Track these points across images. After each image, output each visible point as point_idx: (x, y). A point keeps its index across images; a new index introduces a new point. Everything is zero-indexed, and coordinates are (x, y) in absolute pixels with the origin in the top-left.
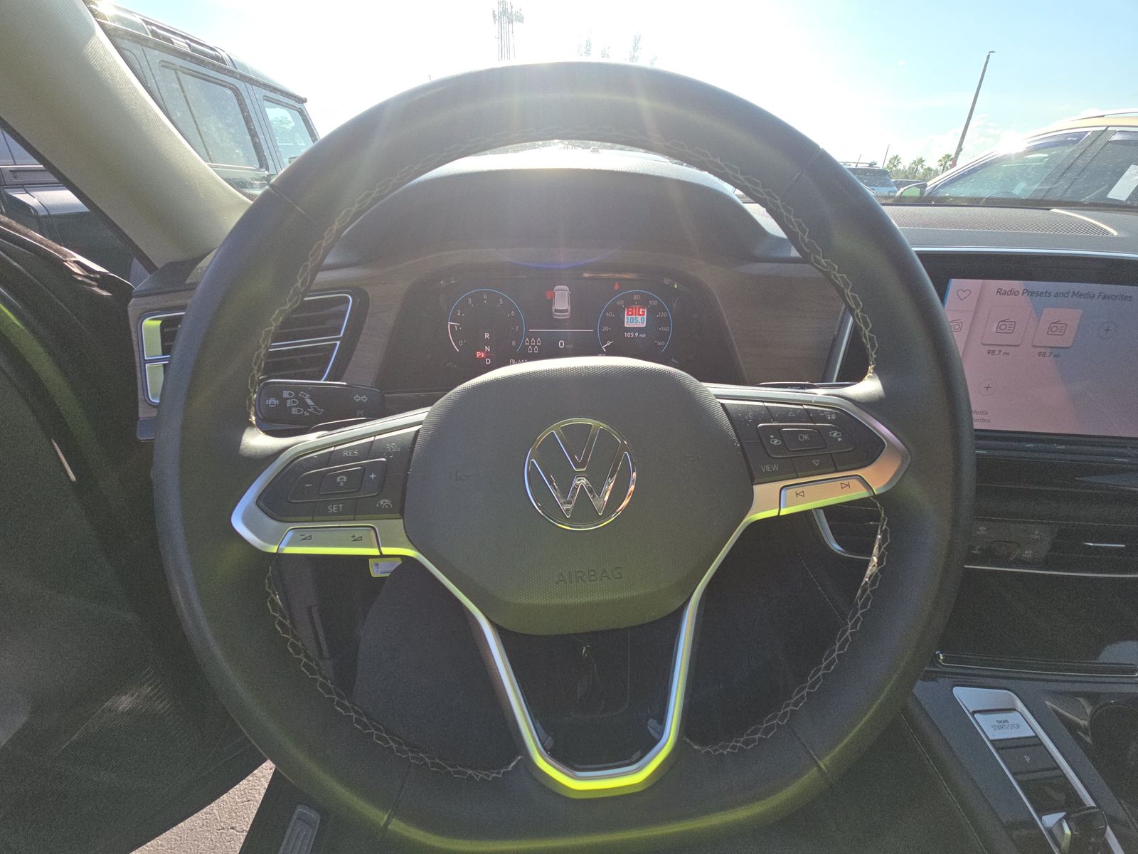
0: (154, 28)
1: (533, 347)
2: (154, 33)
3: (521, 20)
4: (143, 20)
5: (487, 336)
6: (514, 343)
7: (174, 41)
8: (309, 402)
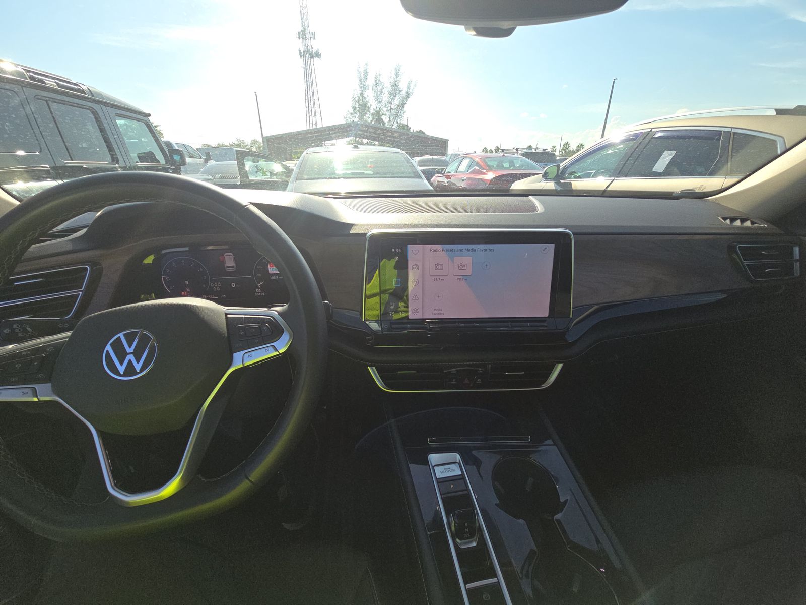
0: (32, 74)
1: (216, 287)
2: (32, 78)
3: (318, 55)
4: (24, 69)
5: (187, 283)
6: (204, 286)
7: (46, 81)
8: (29, 329)
